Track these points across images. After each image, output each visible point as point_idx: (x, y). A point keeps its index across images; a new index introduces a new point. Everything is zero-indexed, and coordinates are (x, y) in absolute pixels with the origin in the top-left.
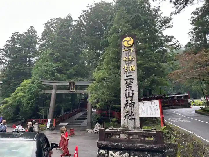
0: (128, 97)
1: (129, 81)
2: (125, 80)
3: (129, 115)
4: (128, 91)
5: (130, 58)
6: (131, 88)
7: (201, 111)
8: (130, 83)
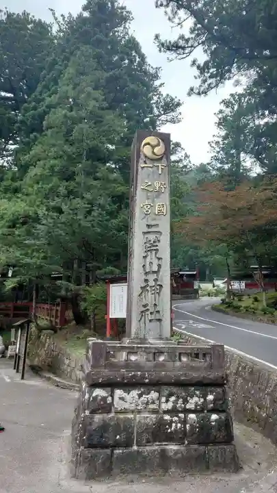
0: (149, 273)
1: (152, 237)
2: (145, 233)
3: (149, 313)
4: (148, 260)
5: (157, 185)
6: (156, 253)
8: (154, 242)
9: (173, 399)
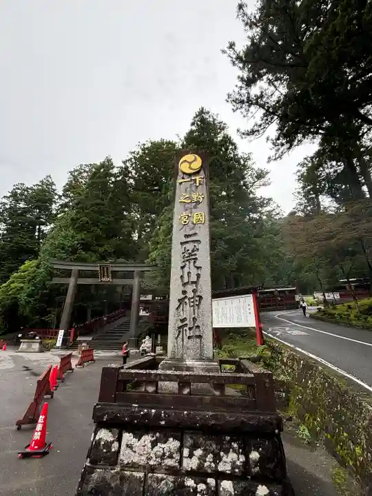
0: (187, 283)
1: (190, 247)
2: (183, 243)
3: (187, 328)
4: (186, 270)
5: (195, 196)
6: (195, 262)
7: (319, 315)
8: (193, 251)
9: (199, 452)
